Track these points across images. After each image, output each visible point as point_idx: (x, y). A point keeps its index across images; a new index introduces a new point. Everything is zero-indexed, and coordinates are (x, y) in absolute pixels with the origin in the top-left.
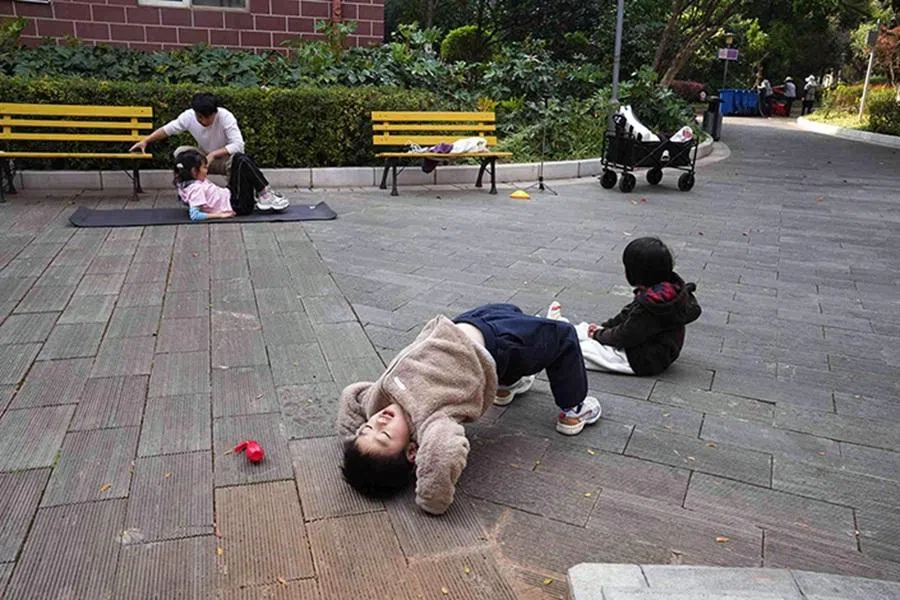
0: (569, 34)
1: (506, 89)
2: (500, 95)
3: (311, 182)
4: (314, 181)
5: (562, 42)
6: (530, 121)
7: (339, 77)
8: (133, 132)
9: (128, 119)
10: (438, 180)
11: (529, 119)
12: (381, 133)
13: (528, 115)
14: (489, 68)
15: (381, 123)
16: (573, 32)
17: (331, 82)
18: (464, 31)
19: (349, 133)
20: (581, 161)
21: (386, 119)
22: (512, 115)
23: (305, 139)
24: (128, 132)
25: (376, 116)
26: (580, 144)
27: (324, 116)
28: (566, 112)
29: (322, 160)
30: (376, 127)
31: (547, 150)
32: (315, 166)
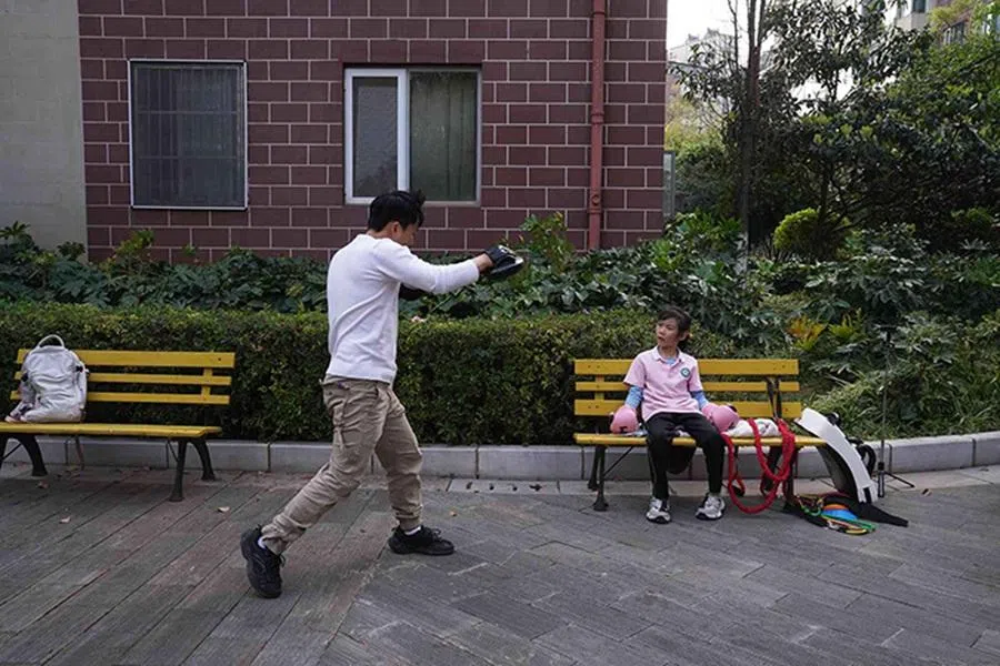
0: (962, 211)
1: (842, 304)
2: (833, 312)
3: (477, 467)
4: (480, 467)
5: (948, 224)
6: (878, 361)
7: (549, 297)
8: (204, 390)
9: (199, 371)
10: (694, 474)
11: (879, 356)
12: (590, 395)
13: (876, 349)
14: (814, 273)
15: (592, 378)
16: (966, 210)
17: (536, 304)
18: (804, 215)
19: (539, 392)
20: (977, 436)
21: (599, 372)
22: (848, 348)
23: (468, 400)
24: (196, 389)
25: (582, 366)
26: (976, 401)
27: (499, 365)
28: (947, 345)
29: (497, 434)
30: (581, 386)
31: (910, 415)
32: (486, 443)
